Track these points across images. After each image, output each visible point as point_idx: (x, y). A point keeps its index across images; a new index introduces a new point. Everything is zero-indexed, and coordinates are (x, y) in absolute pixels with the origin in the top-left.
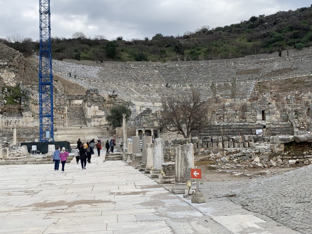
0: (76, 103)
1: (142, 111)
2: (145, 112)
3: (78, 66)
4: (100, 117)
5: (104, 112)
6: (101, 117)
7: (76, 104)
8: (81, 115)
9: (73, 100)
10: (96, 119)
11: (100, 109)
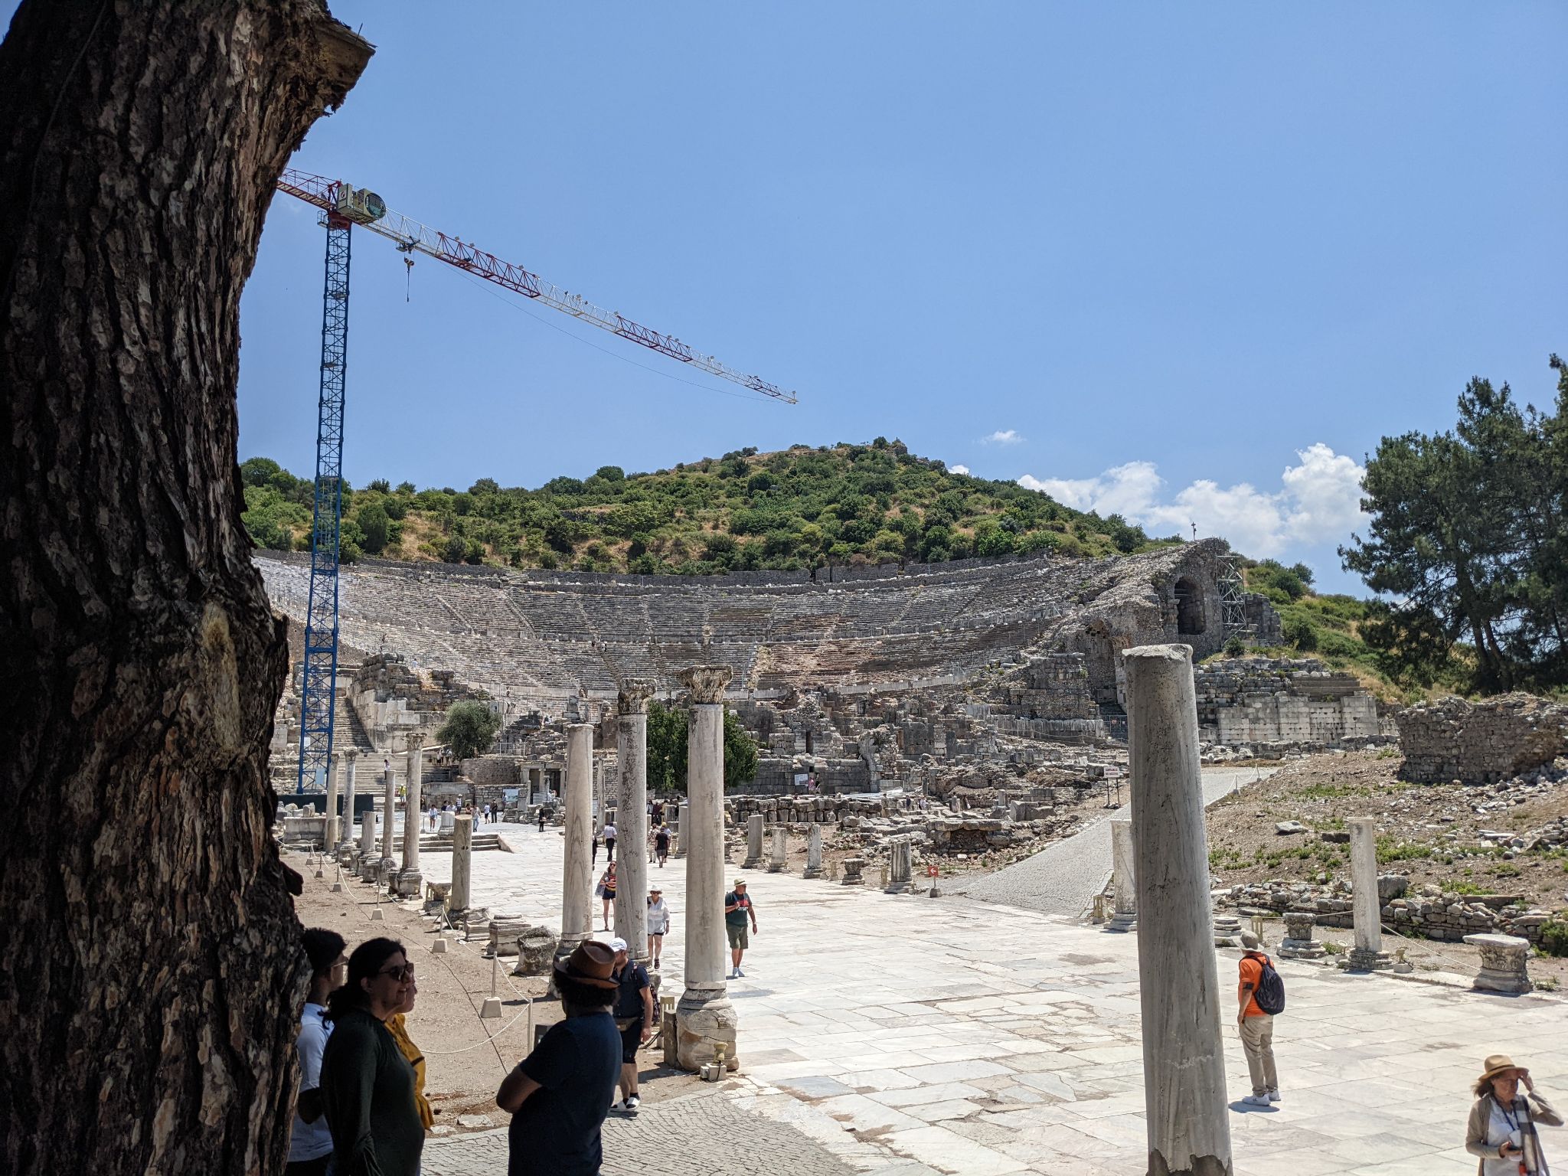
1: (517, 719)
4: (407, 728)
5: (418, 716)
8: (350, 720)
10: (398, 734)
11: (409, 707)
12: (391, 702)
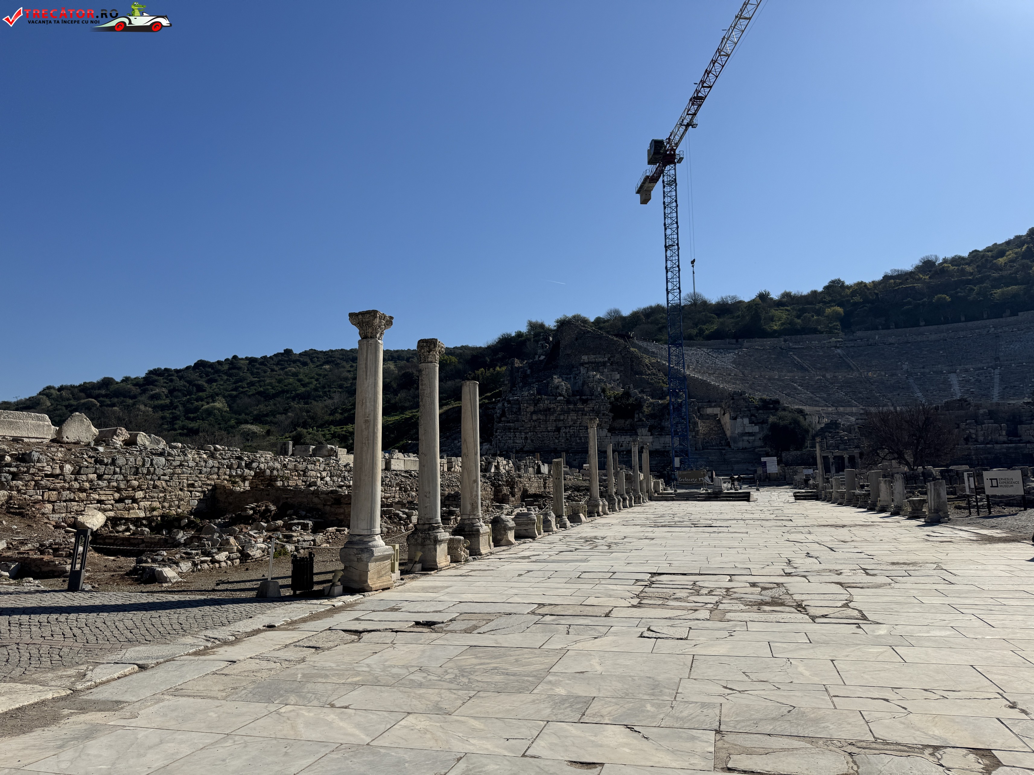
0: (708, 413)
1: (823, 425)
2: (828, 426)
3: (700, 352)
4: (750, 434)
5: (757, 427)
6: (753, 435)
7: (708, 415)
8: (719, 432)
9: (703, 407)
10: (746, 438)
11: (751, 422)
12: (739, 420)
